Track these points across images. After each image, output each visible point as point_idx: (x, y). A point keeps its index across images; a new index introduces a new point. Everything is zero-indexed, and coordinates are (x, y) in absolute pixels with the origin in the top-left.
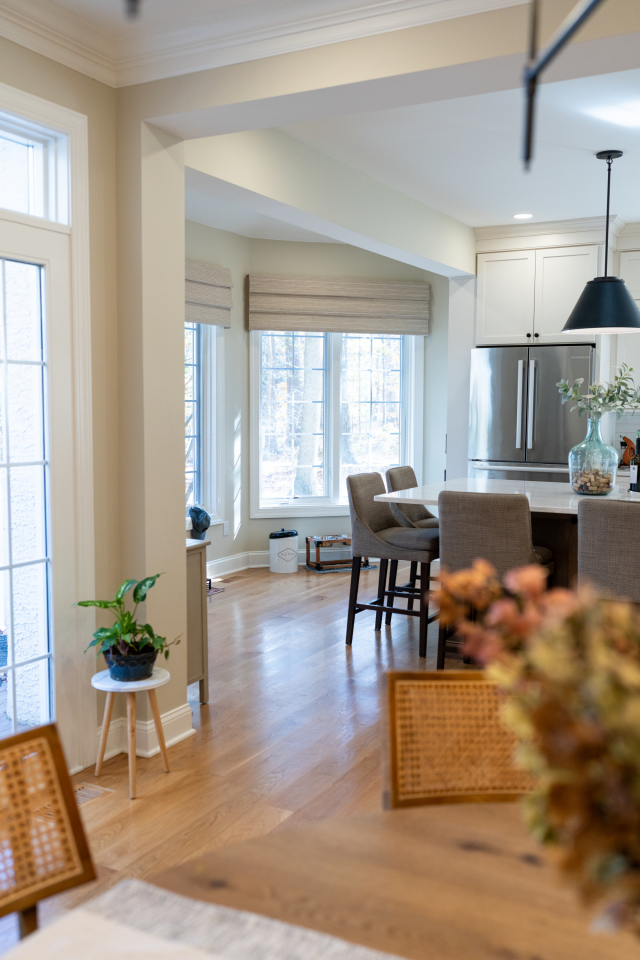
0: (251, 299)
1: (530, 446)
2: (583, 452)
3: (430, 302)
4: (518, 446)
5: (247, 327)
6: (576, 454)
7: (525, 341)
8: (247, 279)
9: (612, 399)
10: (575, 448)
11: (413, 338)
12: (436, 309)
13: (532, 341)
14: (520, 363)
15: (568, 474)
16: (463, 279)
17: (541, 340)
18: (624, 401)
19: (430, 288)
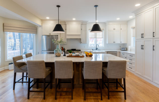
0: (4, 27)
1: (50, 48)
2: (56, 50)
3: (36, 29)
4: (48, 48)
5: (4, 31)
6: (55, 51)
7: (49, 35)
8: (3, 24)
9: (60, 42)
10: (55, 50)
11: (34, 34)
12: (37, 30)
13: (50, 35)
14: (48, 38)
15: (54, 52)
16: (40, 26)
17: (51, 35)
18: (62, 43)
19: (36, 28)
